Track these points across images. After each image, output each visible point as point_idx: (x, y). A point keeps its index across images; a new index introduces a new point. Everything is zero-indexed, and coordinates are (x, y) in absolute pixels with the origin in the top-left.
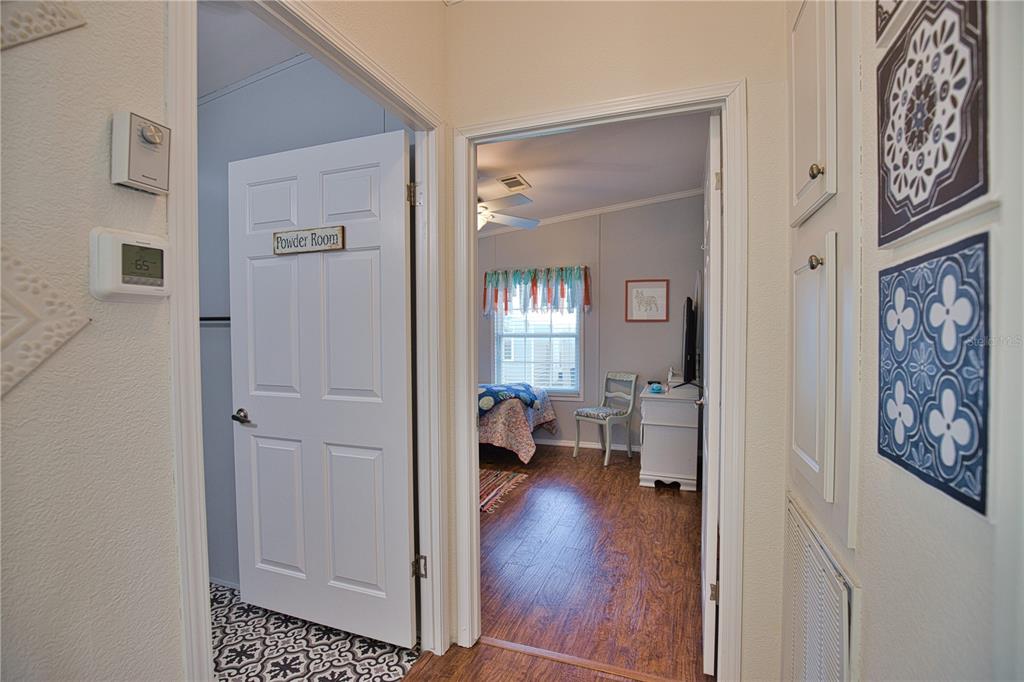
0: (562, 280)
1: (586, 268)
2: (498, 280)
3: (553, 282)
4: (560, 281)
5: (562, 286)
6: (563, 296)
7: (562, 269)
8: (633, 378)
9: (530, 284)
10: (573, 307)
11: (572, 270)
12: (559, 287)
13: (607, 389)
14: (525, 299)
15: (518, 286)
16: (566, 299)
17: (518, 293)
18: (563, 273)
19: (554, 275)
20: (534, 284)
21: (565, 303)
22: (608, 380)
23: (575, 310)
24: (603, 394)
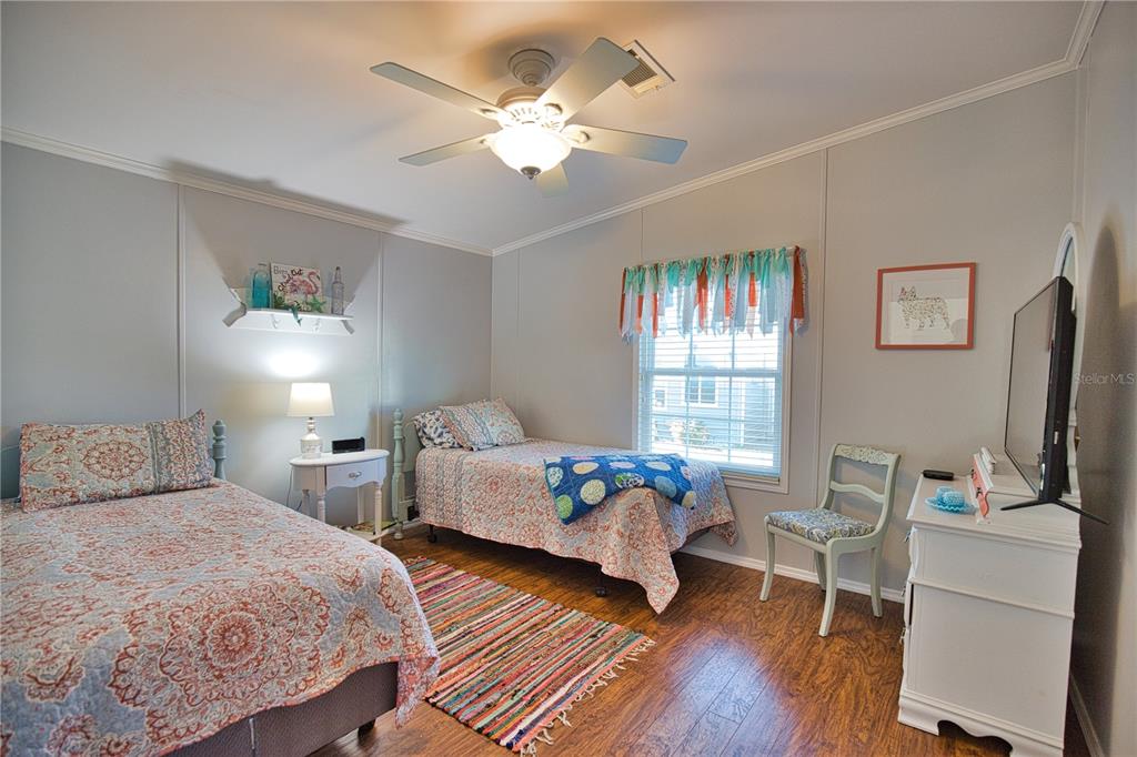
0: (752, 275)
1: (798, 248)
2: (643, 280)
3: (734, 279)
4: (748, 278)
5: (752, 285)
6: (752, 302)
7: (751, 254)
8: (890, 460)
9: (695, 284)
10: (771, 321)
11: (770, 254)
12: (747, 288)
13: (834, 476)
14: (686, 311)
15: (675, 289)
16: (757, 308)
17: (675, 299)
18: (753, 262)
19: (737, 266)
20: (703, 283)
21: (755, 315)
22: (836, 458)
23: (775, 329)
24: (826, 484)
